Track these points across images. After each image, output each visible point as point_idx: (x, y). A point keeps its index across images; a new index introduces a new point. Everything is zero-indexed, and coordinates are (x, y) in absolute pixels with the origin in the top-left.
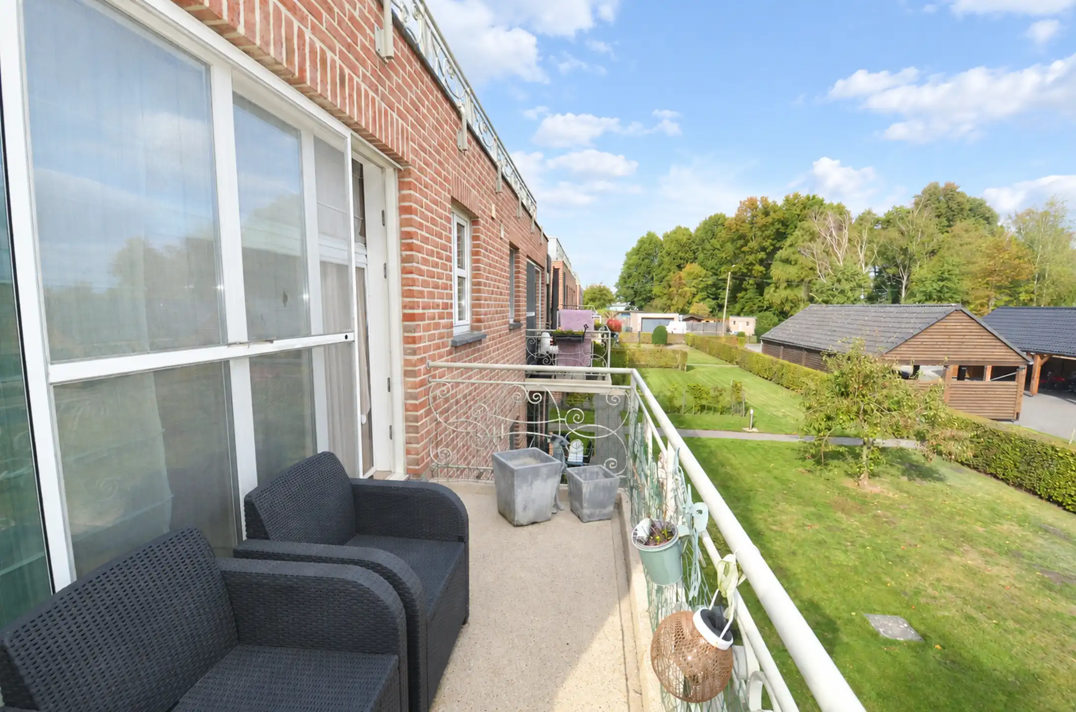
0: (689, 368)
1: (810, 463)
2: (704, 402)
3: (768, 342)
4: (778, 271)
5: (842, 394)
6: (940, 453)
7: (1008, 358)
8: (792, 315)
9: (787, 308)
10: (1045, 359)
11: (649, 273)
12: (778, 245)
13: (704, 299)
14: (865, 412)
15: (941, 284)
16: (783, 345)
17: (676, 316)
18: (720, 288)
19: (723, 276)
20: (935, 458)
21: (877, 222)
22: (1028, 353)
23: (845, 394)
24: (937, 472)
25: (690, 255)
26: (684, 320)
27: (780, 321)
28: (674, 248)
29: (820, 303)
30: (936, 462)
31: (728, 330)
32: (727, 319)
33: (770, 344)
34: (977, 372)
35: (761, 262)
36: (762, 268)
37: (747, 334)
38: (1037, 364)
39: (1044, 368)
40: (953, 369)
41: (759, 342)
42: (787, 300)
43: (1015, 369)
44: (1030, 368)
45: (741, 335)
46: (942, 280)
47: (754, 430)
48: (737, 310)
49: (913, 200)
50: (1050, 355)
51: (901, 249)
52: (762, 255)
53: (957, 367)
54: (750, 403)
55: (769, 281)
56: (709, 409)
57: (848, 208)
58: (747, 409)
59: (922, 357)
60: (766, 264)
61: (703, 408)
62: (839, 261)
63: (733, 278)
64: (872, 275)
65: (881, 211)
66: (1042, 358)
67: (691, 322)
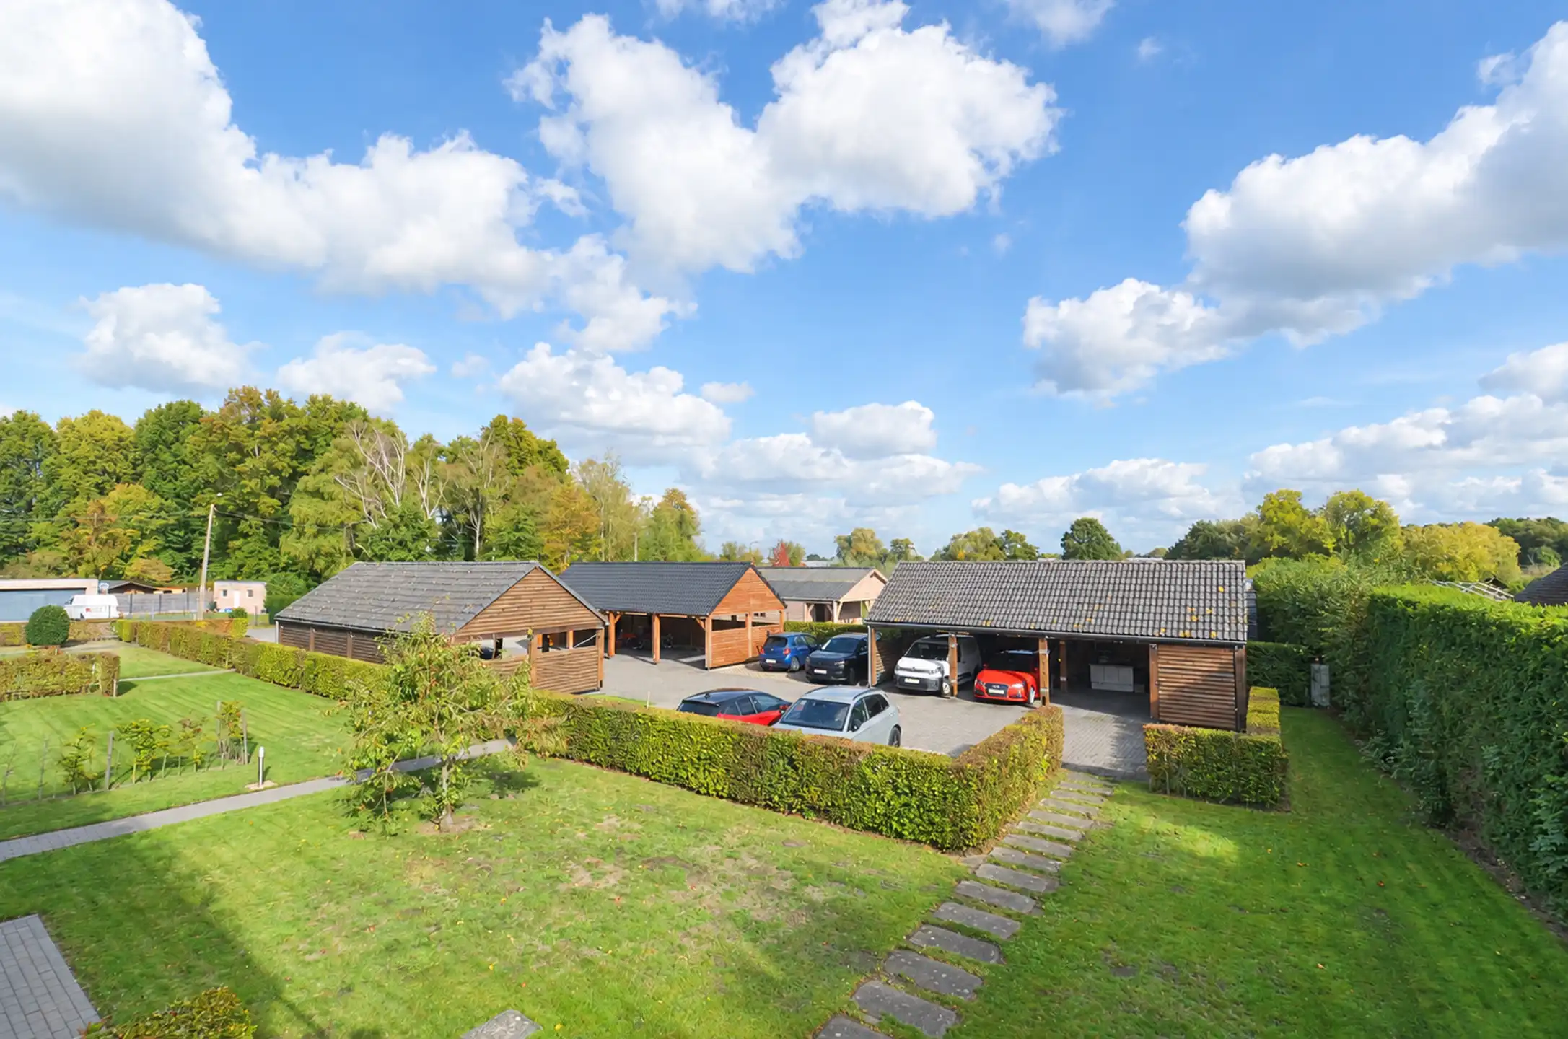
0: (124, 688)
1: (365, 814)
2: (159, 754)
3: (287, 624)
4: (301, 507)
5: (408, 697)
6: (533, 751)
7: (584, 618)
8: (327, 579)
9: (320, 564)
10: (618, 617)
11: (21, 495)
12: (302, 468)
13: (157, 552)
14: (441, 718)
15: (518, 535)
16: (315, 627)
17: (92, 584)
18: (194, 531)
19: (198, 512)
20: (528, 758)
21: (440, 452)
22: (603, 612)
23: (412, 697)
24: (530, 776)
25: (123, 467)
26: (111, 591)
27: (309, 587)
28: (84, 449)
29: (370, 560)
30: (530, 764)
31: (214, 606)
32: (210, 587)
33: (291, 627)
34: (560, 640)
35: (272, 492)
36: (275, 502)
37: (250, 610)
38: (611, 623)
39: (618, 626)
40: (537, 641)
41: (272, 622)
42: (318, 554)
43: (594, 631)
44: (607, 628)
45: (240, 613)
46: (518, 530)
47: (268, 784)
48: (229, 570)
49: (481, 433)
50: (623, 613)
51: (472, 490)
52: (274, 480)
53: (541, 636)
54: (258, 734)
55: (289, 524)
56: (173, 763)
57: (402, 427)
58: (252, 747)
59: (504, 628)
60: (282, 494)
61: (156, 766)
62: (395, 500)
63: (216, 513)
64: (439, 520)
65: (444, 439)
66: (615, 616)
67: (127, 595)
